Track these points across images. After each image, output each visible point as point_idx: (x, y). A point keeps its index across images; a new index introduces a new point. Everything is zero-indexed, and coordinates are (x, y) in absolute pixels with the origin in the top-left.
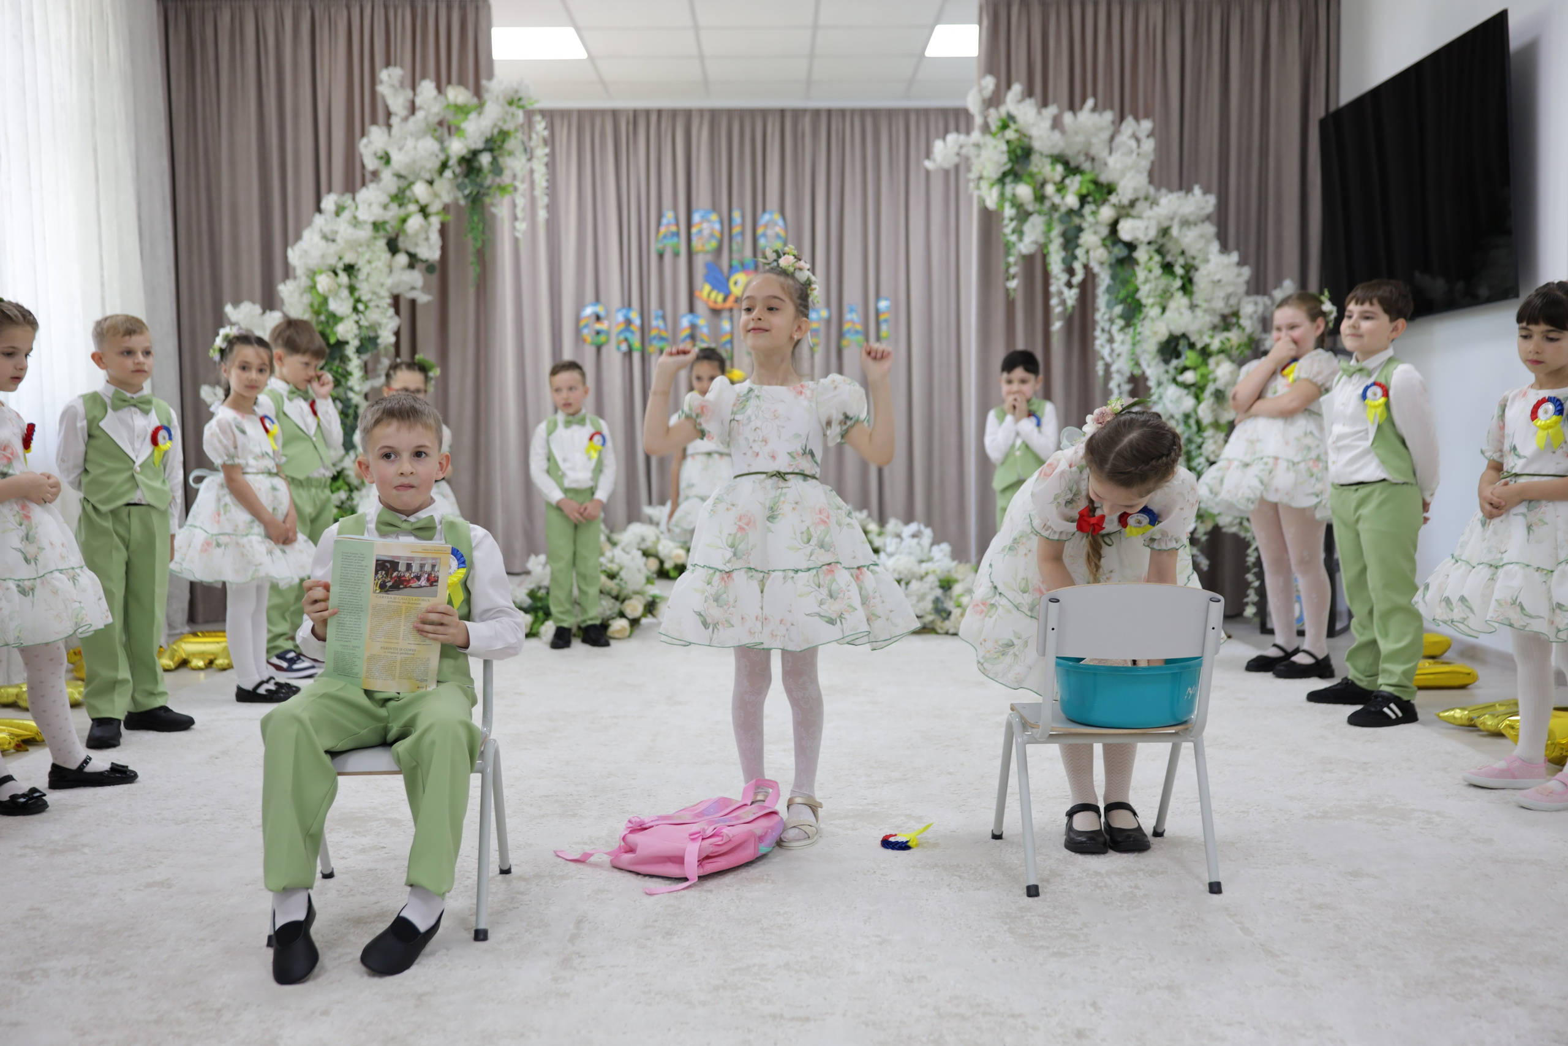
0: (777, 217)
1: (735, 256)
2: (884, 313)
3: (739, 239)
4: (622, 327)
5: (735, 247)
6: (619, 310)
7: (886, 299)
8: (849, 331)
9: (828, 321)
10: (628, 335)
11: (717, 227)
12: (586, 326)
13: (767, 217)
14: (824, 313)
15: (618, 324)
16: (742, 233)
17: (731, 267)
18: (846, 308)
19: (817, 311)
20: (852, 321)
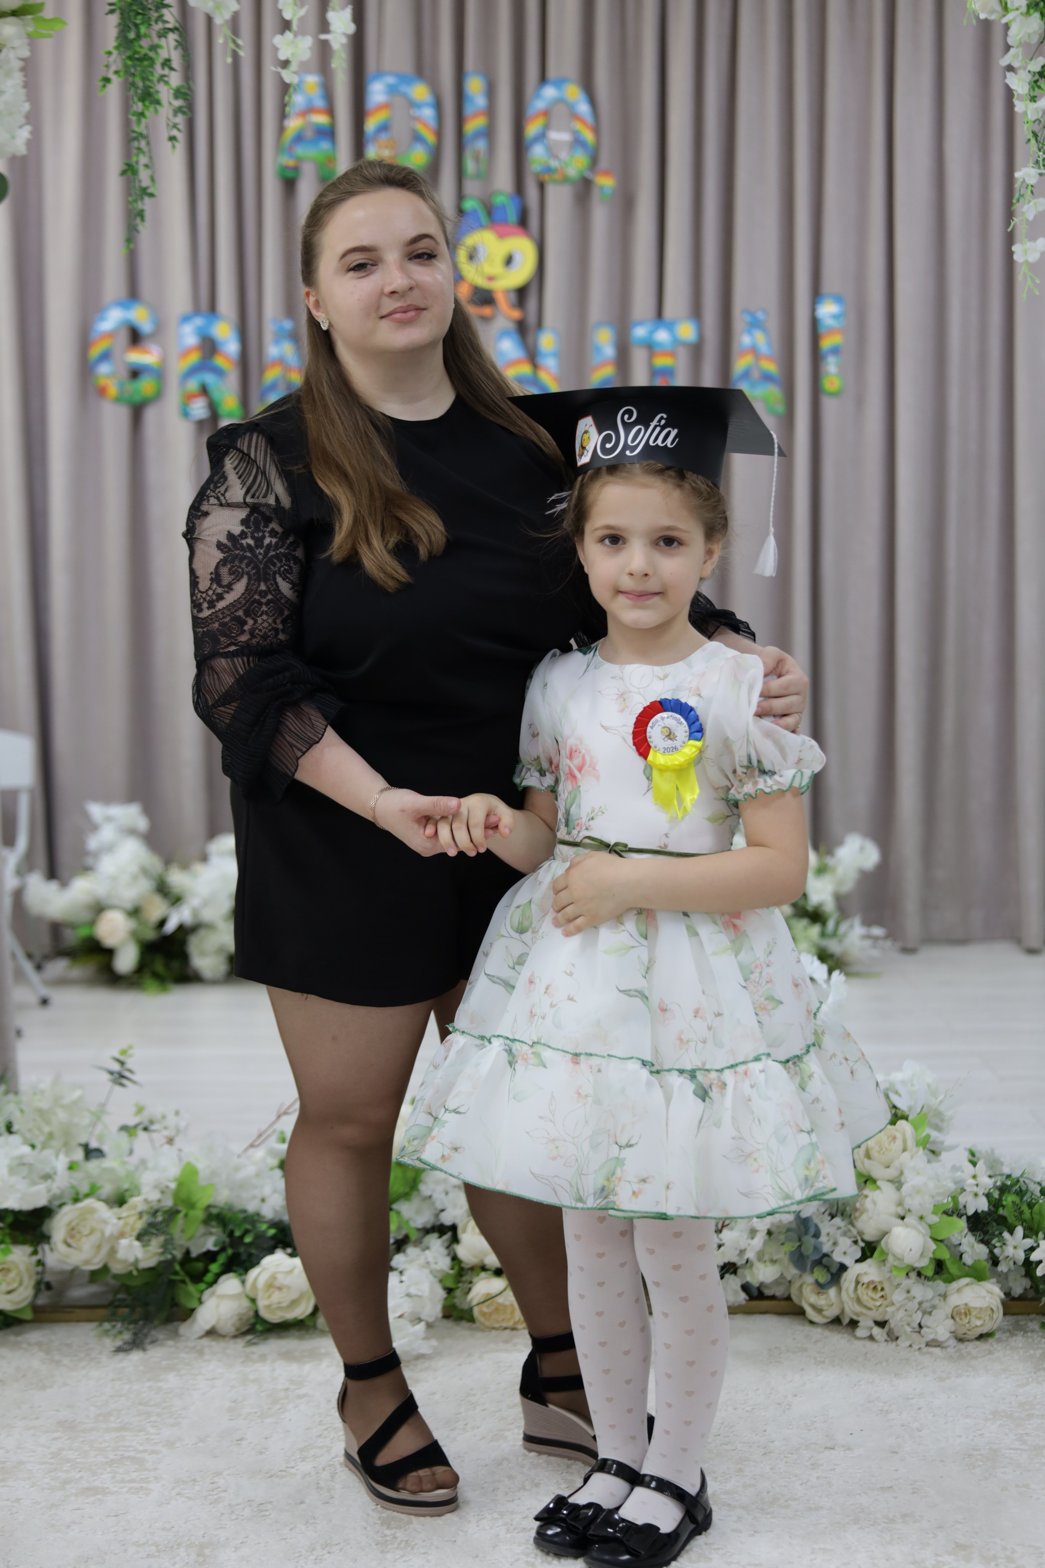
0: (574, 93)
1: (471, 187)
2: (832, 331)
3: (481, 145)
4: (194, 358)
5: (470, 166)
6: (186, 319)
7: (838, 299)
8: (746, 375)
9: (696, 350)
10: (210, 379)
11: (428, 113)
12: (105, 356)
13: (549, 92)
14: (687, 331)
15: (186, 353)
16: (489, 133)
17: (461, 212)
18: (739, 319)
19: (670, 327)
20: (754, 350)
